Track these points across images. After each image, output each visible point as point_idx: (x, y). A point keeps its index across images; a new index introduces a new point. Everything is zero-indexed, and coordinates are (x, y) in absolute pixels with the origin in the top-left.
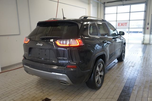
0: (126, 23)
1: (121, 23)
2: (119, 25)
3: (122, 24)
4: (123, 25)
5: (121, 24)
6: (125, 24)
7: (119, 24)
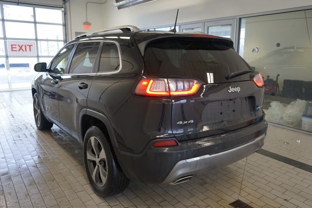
0: (30, 46)
1: (19, 45)
2: (14, 49)
3: (21, 48)
4: (23, 48)
5: (18, 48)
6: (28, 48)
7: (13, 46)
